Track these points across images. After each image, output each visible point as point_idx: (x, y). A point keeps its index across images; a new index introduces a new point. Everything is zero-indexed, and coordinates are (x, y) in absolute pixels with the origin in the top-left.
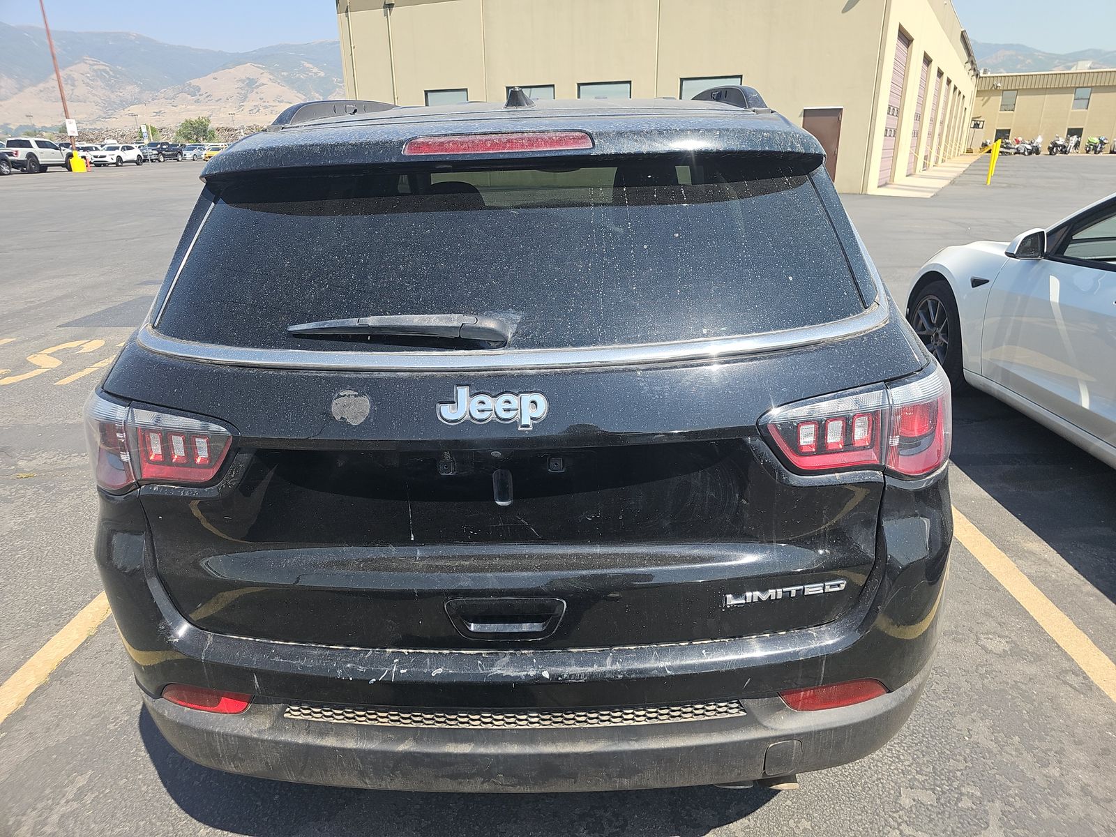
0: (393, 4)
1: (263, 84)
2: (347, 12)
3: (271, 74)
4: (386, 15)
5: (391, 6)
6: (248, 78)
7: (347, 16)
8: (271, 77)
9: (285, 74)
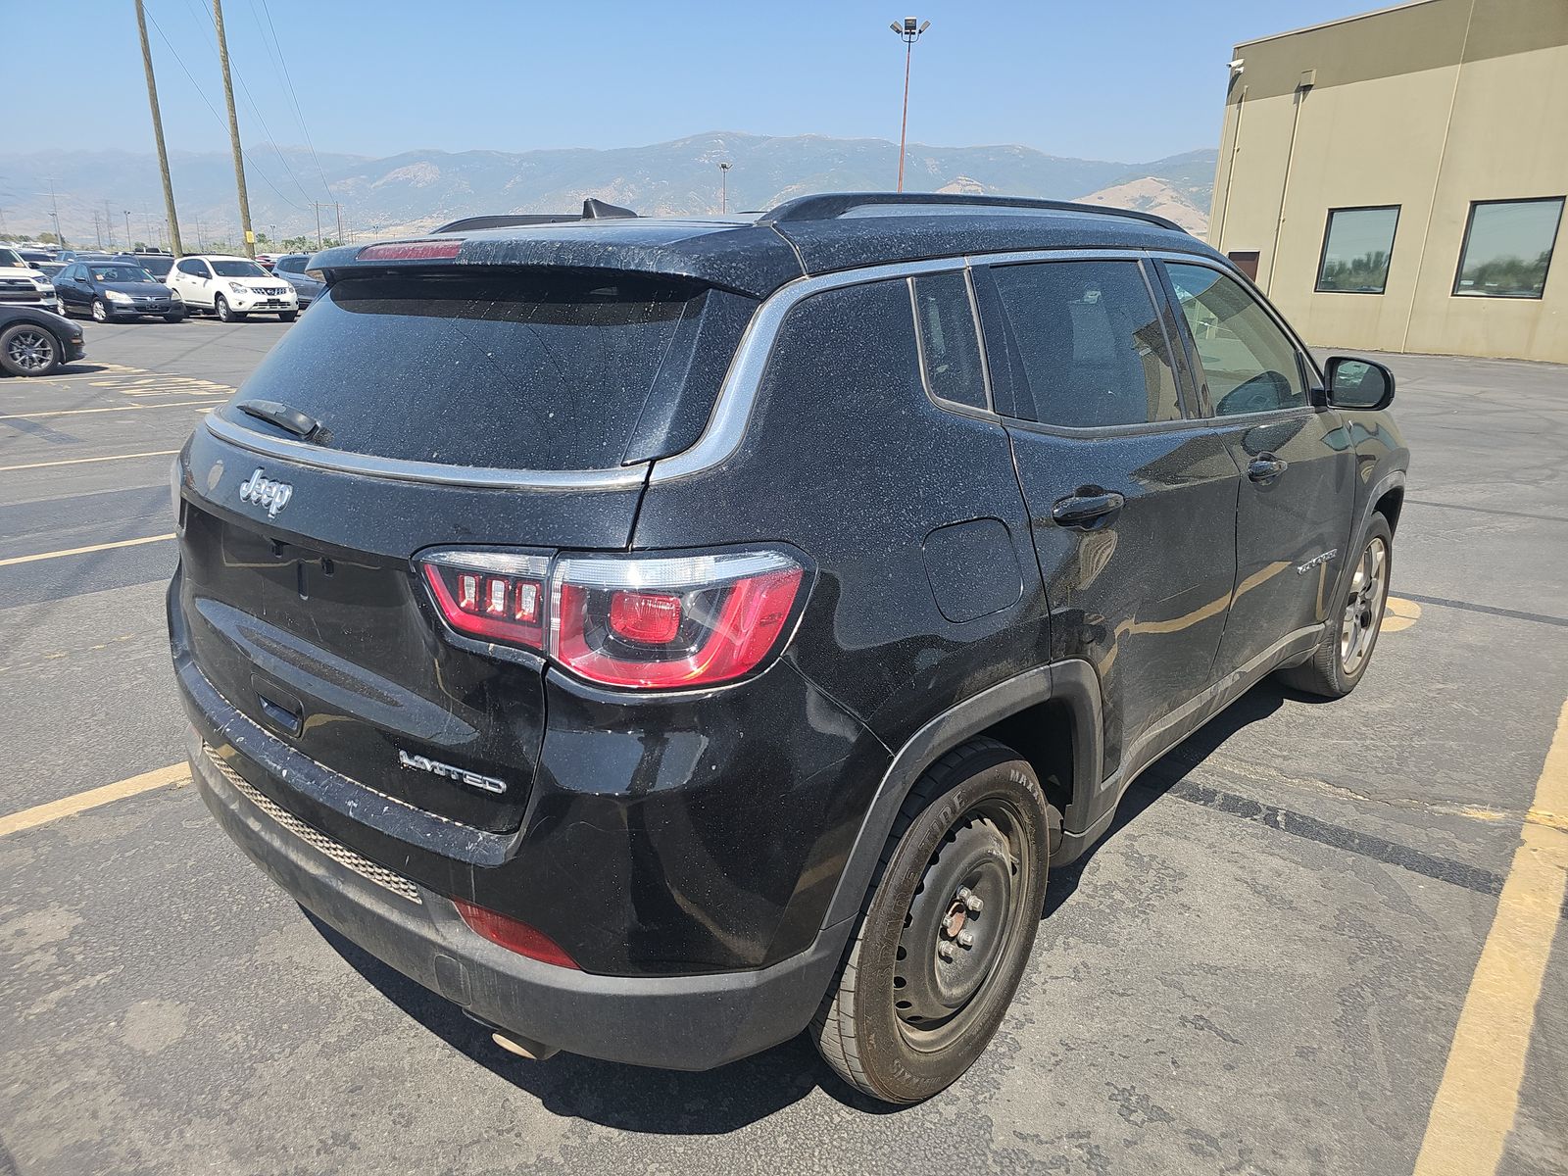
0: (1312, 86)
1: (1161, 204)
2: (1240, 101)
3: (1174, 190)
4: (1297, 101)
5: (1307, 88)
6: (1143, 197)
7: (1239, 108)
8: (1175, 194)
9: (1194, 189)
